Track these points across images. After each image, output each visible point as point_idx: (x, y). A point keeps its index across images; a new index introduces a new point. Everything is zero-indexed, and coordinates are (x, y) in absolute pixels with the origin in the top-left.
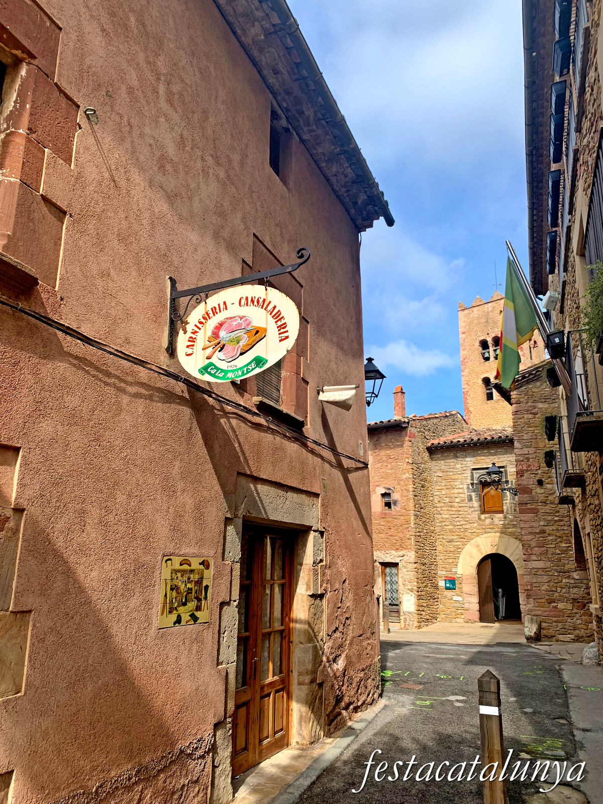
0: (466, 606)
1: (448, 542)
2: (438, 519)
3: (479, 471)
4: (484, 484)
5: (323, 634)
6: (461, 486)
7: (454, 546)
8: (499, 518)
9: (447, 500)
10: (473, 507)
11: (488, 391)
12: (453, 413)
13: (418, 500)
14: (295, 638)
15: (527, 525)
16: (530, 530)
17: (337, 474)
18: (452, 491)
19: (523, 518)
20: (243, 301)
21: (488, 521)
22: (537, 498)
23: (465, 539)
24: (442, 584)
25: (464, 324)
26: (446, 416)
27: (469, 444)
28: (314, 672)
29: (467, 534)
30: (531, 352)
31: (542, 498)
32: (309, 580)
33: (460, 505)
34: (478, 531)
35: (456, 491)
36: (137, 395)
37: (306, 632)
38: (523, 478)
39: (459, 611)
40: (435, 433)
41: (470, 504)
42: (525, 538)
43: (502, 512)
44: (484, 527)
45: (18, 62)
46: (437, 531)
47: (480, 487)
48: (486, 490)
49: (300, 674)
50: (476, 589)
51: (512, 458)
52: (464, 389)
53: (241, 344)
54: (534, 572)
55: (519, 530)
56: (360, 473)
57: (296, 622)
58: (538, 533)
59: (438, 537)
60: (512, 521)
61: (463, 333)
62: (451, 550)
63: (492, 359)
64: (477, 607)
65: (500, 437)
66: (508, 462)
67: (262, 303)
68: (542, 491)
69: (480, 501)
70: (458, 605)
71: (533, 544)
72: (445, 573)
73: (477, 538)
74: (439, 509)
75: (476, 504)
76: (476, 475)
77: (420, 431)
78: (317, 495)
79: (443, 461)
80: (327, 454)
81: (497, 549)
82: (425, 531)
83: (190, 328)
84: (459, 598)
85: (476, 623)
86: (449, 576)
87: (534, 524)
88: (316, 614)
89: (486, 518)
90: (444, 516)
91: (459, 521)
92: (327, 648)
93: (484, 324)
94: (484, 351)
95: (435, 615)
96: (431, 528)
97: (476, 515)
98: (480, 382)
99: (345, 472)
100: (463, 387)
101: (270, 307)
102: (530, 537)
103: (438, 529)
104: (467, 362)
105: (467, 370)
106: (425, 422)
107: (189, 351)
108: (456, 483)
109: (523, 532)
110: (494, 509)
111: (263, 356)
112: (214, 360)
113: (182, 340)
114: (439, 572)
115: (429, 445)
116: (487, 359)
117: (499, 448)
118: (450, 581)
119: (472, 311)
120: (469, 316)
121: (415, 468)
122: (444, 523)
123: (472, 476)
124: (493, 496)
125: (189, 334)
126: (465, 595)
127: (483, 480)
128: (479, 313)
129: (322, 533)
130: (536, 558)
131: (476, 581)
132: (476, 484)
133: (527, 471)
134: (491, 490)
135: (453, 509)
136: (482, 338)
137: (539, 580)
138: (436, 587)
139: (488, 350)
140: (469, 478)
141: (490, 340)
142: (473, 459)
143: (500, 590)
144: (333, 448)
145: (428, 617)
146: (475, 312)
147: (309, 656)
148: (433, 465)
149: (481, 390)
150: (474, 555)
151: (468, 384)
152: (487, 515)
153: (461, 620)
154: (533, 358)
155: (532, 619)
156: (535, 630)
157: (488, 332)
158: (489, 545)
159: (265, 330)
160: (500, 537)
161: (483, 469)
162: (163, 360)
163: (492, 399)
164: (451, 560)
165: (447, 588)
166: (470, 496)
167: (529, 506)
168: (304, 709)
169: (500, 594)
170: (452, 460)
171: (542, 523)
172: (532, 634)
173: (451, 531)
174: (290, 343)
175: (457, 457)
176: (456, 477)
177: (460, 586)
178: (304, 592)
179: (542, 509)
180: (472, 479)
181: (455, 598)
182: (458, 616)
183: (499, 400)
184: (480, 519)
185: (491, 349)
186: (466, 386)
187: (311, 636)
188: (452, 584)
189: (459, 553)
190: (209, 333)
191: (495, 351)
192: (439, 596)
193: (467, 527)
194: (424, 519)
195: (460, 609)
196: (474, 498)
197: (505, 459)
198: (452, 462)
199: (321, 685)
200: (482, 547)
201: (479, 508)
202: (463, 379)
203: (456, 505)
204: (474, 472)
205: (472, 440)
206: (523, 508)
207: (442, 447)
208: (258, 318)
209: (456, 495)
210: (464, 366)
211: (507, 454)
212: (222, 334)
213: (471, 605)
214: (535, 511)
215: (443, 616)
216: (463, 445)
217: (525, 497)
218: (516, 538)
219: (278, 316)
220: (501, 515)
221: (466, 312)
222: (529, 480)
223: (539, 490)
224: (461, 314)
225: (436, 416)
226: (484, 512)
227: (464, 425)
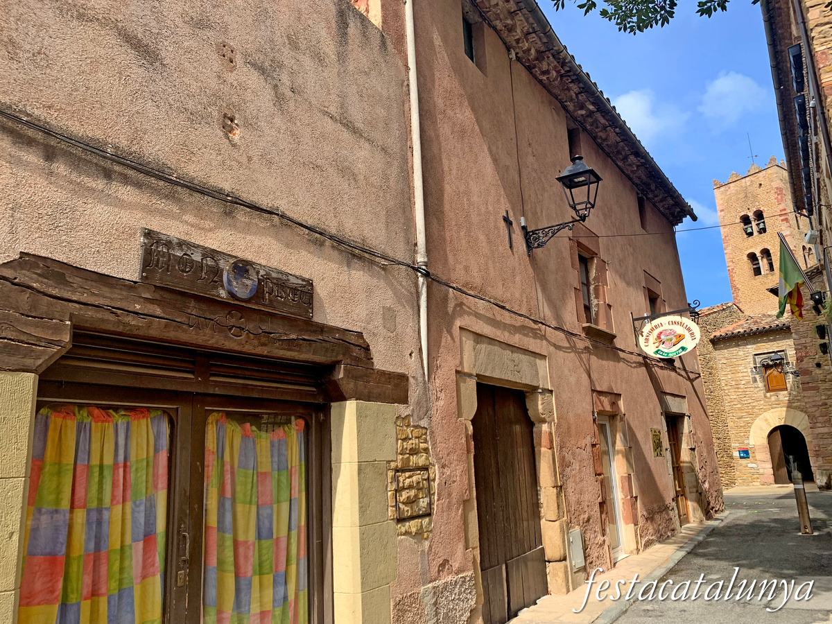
0: (761, 471)
1: (738, 419)
2: (726, 400)
3: (761, 356)
4: (767, 367)
5: (697, 468)
6: (745, 370)
7: (744, 422)
8: (783, 395)
9: (734, 383)
10: (758, 387)
11: (755, 266)
12: (729, 305)
13: (708, 386)
14: (684, 471)
15: (811, 400)
16: (814, 404)
17: (689, 383)
18: (737, 375)
19: (806, 395)
20: (670, 323)
21: (773, 398)
22: (817, 378)
23: (753, 415)
24: (736, 454)
25: (721, 202)
26: (724, 309)
27: (749, 334)
28: (697, 487)
29: (755, 410)
30: (797, 221)
31: (821, 377)
32: (688, 441)
33: (746, 386)
34: (765, 407)
35: (741, 375)
36: (635, 367)
37: (690, 467)
38: (803, 363)
39: (755, 476)
40: (716, 326)
41: (755, 385)
42: (810, 410)
43: (786, 389)
44: (770, 403)
45: (592, 258)
46: (727, 410)
47: (763, 369)
48: (768, 372)
49: (690, 488)
50: (769, 456)
51: (790, 342)
52: (728, 267)
53: (673, 341)
54: (821, 436)
55: (804, 404)
56: (697, 380)
57: (684, 462)
58: (821, 406)
59: (728, 415)
60: (796, 396)
61: (722, 211)
62: (741, 425)
63: (755, 233)
64: (771, 471)
65: (778, 325)
66: (788, 347)
67: (681, 324)
68: (821, 372)
69: (764, 382)
70: (753, 471)
71: (817, 414)
72: (738, 445)
73: (765, 413)
74: (727, 392)
75: (760, 384)
76: (758, 359)
77: (703, 327)
78: (685, 397)
79: (726, 350)
80: (683, 373)
81: (785, 421)
82: (716, 411)
83: (644, 334)
84: (754, 465)
85: (772, 485)
86: (742, 447)
87: (816, 399)
88: (693, 457)
89: (771, 396)
90: (732, 397)
91: (747, 400)
92: (700, 475)
93: (743, 199)
94: (746, 227)
95: (733, 481)
96: (722, 408)
97: (761, 394)
98: (745, 258)
99: (691, 381)
100: (727, 265)
101: (685, 326)
102: (813, 409)
103: (727, 409)
104: (729, 240)
105: (730, 248)
106: (706, 318)
107: (646, 344)
108: (740, 368)
109: (808, 406)
110: (777, 387)
111: (685, 346)
112: (660, 348)
113: (641, 340)
114: (733, 445)
115: (712, 337)
116: (751, 234)
117: (777, 335)
118: (743, 451)
119: (729, 188)
120: (726, 193)
121: (702, 359)
122: (732, 403)
123: (755, 361)
124: (775, 377)
125: (645, 337)
126: (759, 463)
127: (765, 363)
128: (736, 188)
129: (689, 417)
130: (820, 425)
131: (768, 450)
132: (759, 367)
133: (806, 356)
134: (774, 372)
135: (740, 390)
136: (743, 214)
137: (825, 442)
138: (731, 457)
139: (750, 225)
140: (752, 362)
141: (751, 215)
142: (754, 346)
143: (791, 457)
144: (685, 369)
145: (727, 482)
146: (732, 188)
147: (694, 479)
148: (717, 354)
149: (747, 266)
150: (764, 428)
151: (732, 261)
152: (772, 393)
153: (758, 484)
154: (801, 227)
155: (822, 473)
156: (825, 481)
157: (748, 207)
158: (777, 418)
159: (684, 335)
160: (787, 411)
161: (764, 354)
162: (636, 350)
163: (761, 274)
164: (742, 434)
165: (741, 458)
166: (755, 378)
167: (810, 385)
168: (695, 505)
169: (792, 460)
170: (735, 349)
171: (823, 397)
172: (824, 484)
173: (739, 409)
174: (697, 341)
175: (739, 346)
176: (740, 362)
177: (753, 455)
178: (686, 447)
179: (823, 386)
180: (755, 363)
181: (750, 465)
182: (755, 480)
183: (767, 274)
184: (765, 397)
185: (754, 224)
186: (731, 264)
187: (692, 470)
188: (745, 454)
189: (750, 427)
190: (655, 337)
191: (758, 225)
192: (735, 465)
193: (754, 404)
194: (714, 401)
195: (756, 474)
196: (758, 379)
197: (784, 344)
198: (734, 350)
199: (700, 494)
200: (771, 421)
201: (764, 388)
202: (726, 257)
203: (742, 386)
204: (756, 357)
205: (752, 330)
206: (805, 387)
207: (724, 338)
208: (679, 330)
209: (741, 379)
210: (726, 244)
211: (785, 339)
212: (662, 337)
213: (765, 470)
214: (816, 389)
215: (740, 481)
216: (743, 335)
217: (807, 378)
218: (802, 411)
219: (689, 329)
220: (786, 392)
221: (722, 189)
222: (809, 364)
223: (818, 371)
224: (717, 193)
225: (715, 310)
226: (769, 390)
227: (741, 314)
